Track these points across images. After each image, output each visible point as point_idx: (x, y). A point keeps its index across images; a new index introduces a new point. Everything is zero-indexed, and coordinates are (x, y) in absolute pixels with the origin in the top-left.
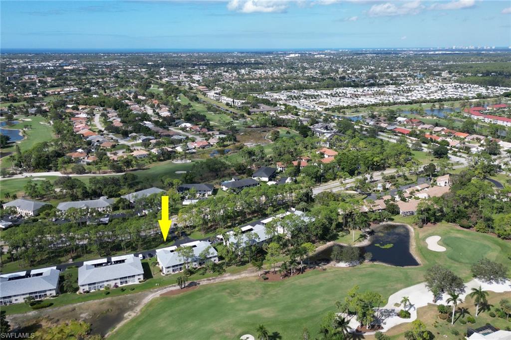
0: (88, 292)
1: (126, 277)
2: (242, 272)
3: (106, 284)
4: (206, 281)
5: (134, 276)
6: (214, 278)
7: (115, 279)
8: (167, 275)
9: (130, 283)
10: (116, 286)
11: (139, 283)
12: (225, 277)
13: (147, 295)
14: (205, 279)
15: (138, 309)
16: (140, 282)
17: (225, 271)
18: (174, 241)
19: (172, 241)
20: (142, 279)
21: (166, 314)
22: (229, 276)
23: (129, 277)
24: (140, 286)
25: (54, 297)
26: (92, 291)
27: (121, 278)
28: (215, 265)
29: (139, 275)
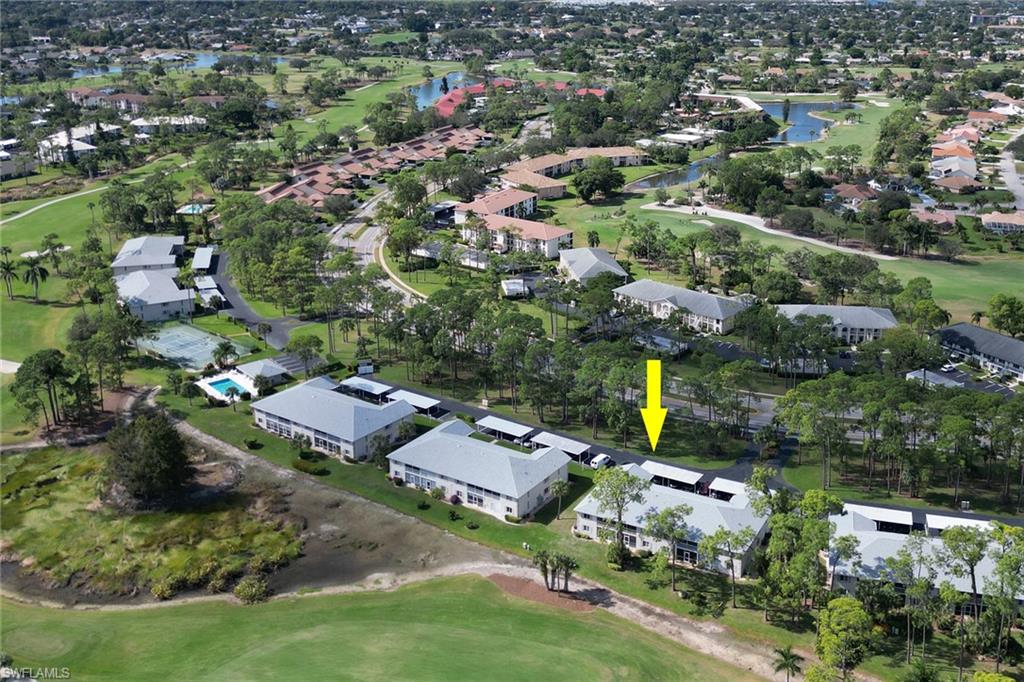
0: (400, 482)
1: (481, 489)
2: (762, 649)
3: (439, 483)
4: (633, 610)
5: (499, 495)
6: (668, 613)
7: (458, 482)
8: (579, 536)
9: (486, 510)
10: (456, 500)
11: (504, 520)
12: (699, 631)
13: (474, 558)
14: (642, 603)
15: (414, 578)
16: (507, 517)
17: (719, 613)
18: (732, 463)
19: (730, 459)
20: (514, 514)
21: (420, 628)
22: (712, 635)
23: (487, 491)
24: (497, 530)
25: (348, 459)
26: (412, 485)
27: (469, 485)
28: (721, 580)
29: (508, 498)
